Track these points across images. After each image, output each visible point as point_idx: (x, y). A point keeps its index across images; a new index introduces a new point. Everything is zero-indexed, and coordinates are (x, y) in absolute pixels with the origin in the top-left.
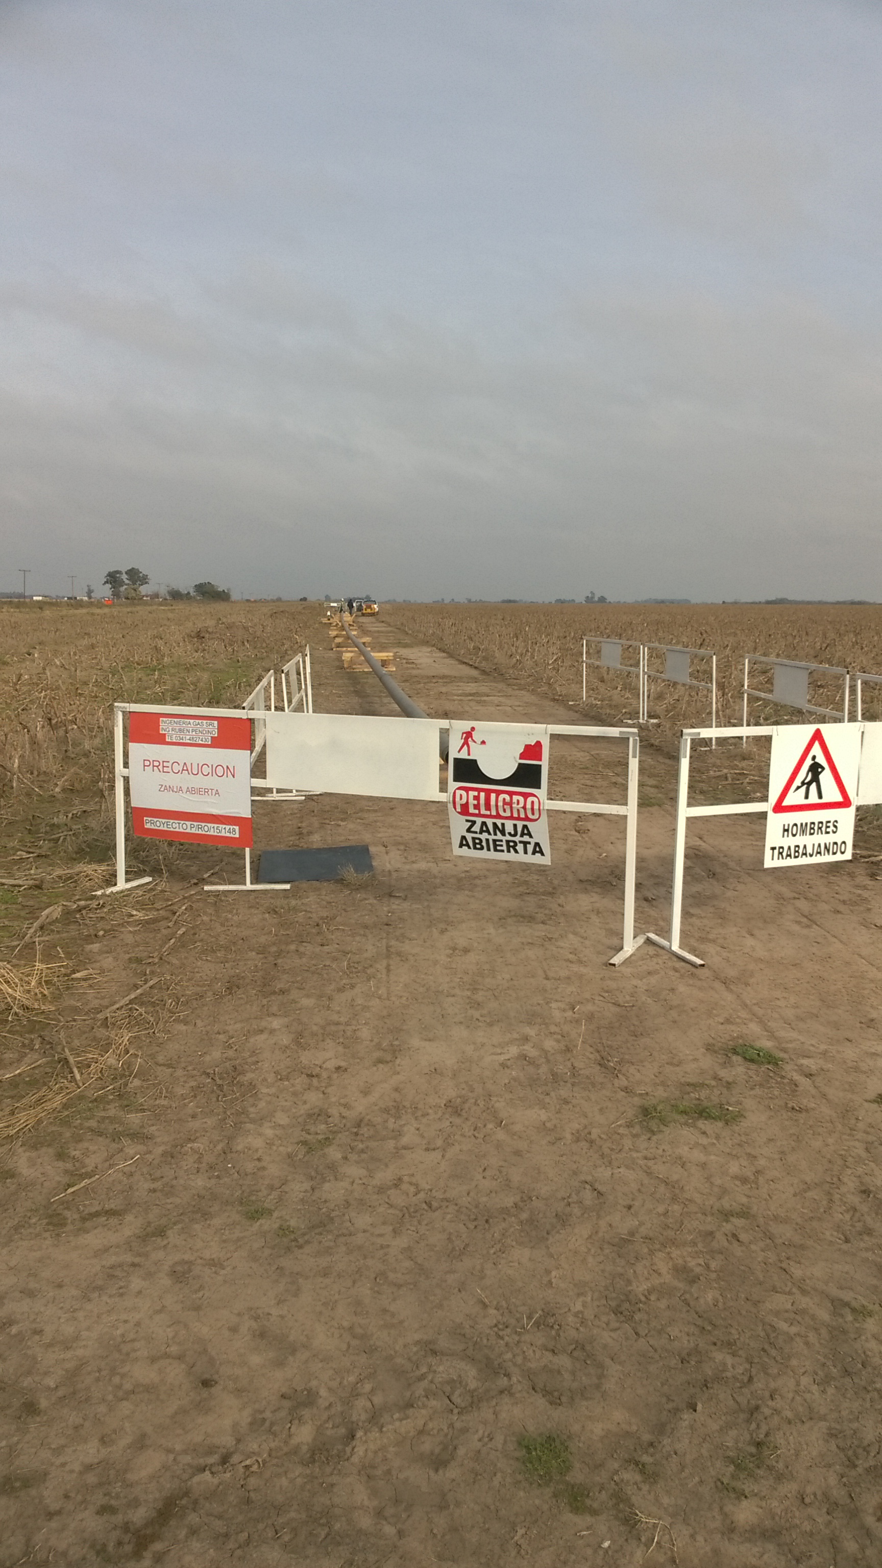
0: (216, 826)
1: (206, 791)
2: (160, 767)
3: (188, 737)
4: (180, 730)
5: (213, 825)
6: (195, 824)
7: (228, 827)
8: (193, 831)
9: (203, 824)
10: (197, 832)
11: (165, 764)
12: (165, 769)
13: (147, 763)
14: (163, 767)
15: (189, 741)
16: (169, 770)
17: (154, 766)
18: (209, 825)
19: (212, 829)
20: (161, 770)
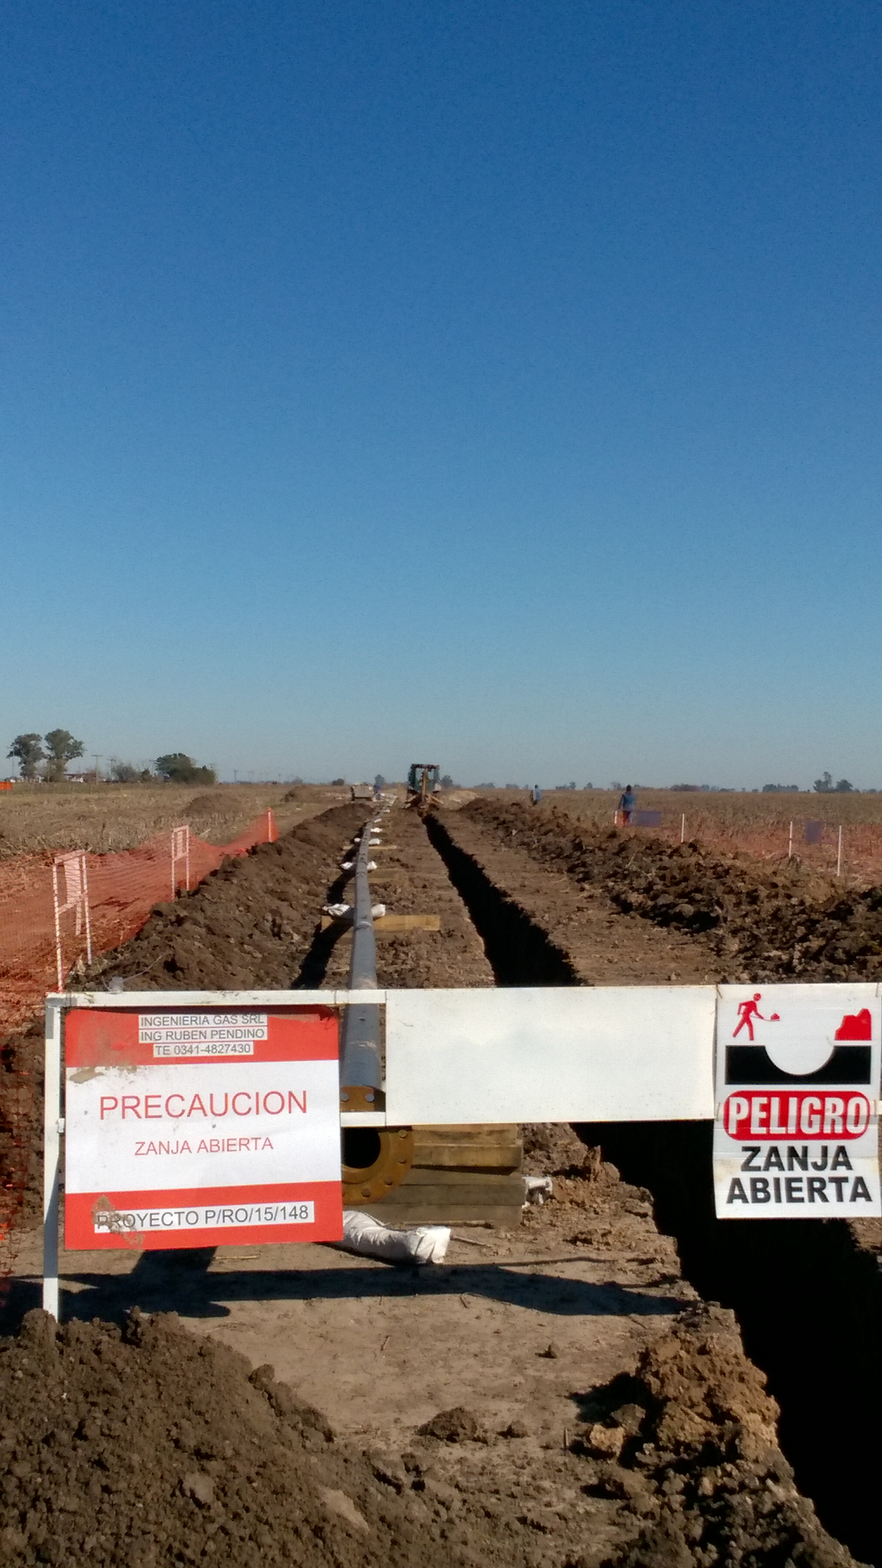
0: (263, 1206)
1: (244, 1143)
2: (141, 1109)
3: (203, 1046)
4: (184, 1035)
5: (256, 1207)
6: (217, 1209)
7: (289, 1206)
8: (212, 1224)
9: (235, 1208)
10: (221, 1225)
11: (151, 1102)
12: (152, 1111)
13: (109, 1103)
14: (147, 1106)
15: (206, 1054)
16: (162, 1111)
17: (124, 1107)
18: (248, 1207)
19: (255, 1215)
20: (142, 1113)
